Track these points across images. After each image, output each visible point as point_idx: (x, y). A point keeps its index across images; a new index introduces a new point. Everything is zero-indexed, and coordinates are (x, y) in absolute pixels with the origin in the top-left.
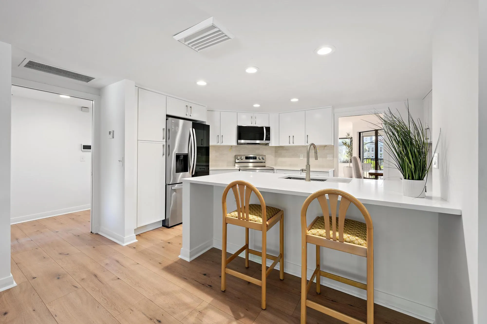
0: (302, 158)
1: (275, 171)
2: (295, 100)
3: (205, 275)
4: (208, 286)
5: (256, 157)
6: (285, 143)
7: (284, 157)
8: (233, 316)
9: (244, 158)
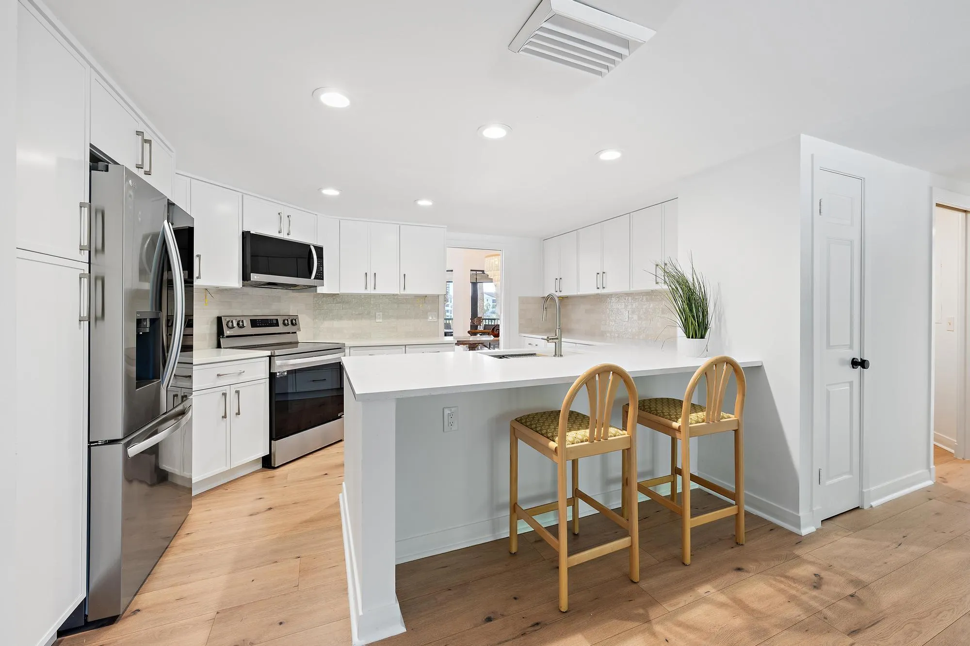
0: (381, 321)
1: (347, 351)
2: (424, 203)
3: (489, 620)
4: (532, 629)
5: (277, 320)
6: (354, 286)
7: (340, 318)
8: (637, 624)
9: (247, 323)
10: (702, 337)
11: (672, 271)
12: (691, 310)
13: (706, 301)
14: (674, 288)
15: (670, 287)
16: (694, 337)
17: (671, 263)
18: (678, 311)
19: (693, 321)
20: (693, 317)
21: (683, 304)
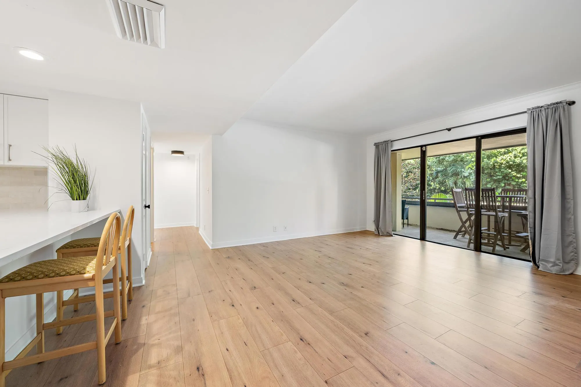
10: (84, 199)
11: (60, 155)
12: (75, 182)
13: (87, 177)
14: (62, 167)
15: (58, 166)
16: (78, 199)
17: (58, 149)
18: (66, 183)
19: (78, 190)
20: (77, 186)
21: (69, 178)
